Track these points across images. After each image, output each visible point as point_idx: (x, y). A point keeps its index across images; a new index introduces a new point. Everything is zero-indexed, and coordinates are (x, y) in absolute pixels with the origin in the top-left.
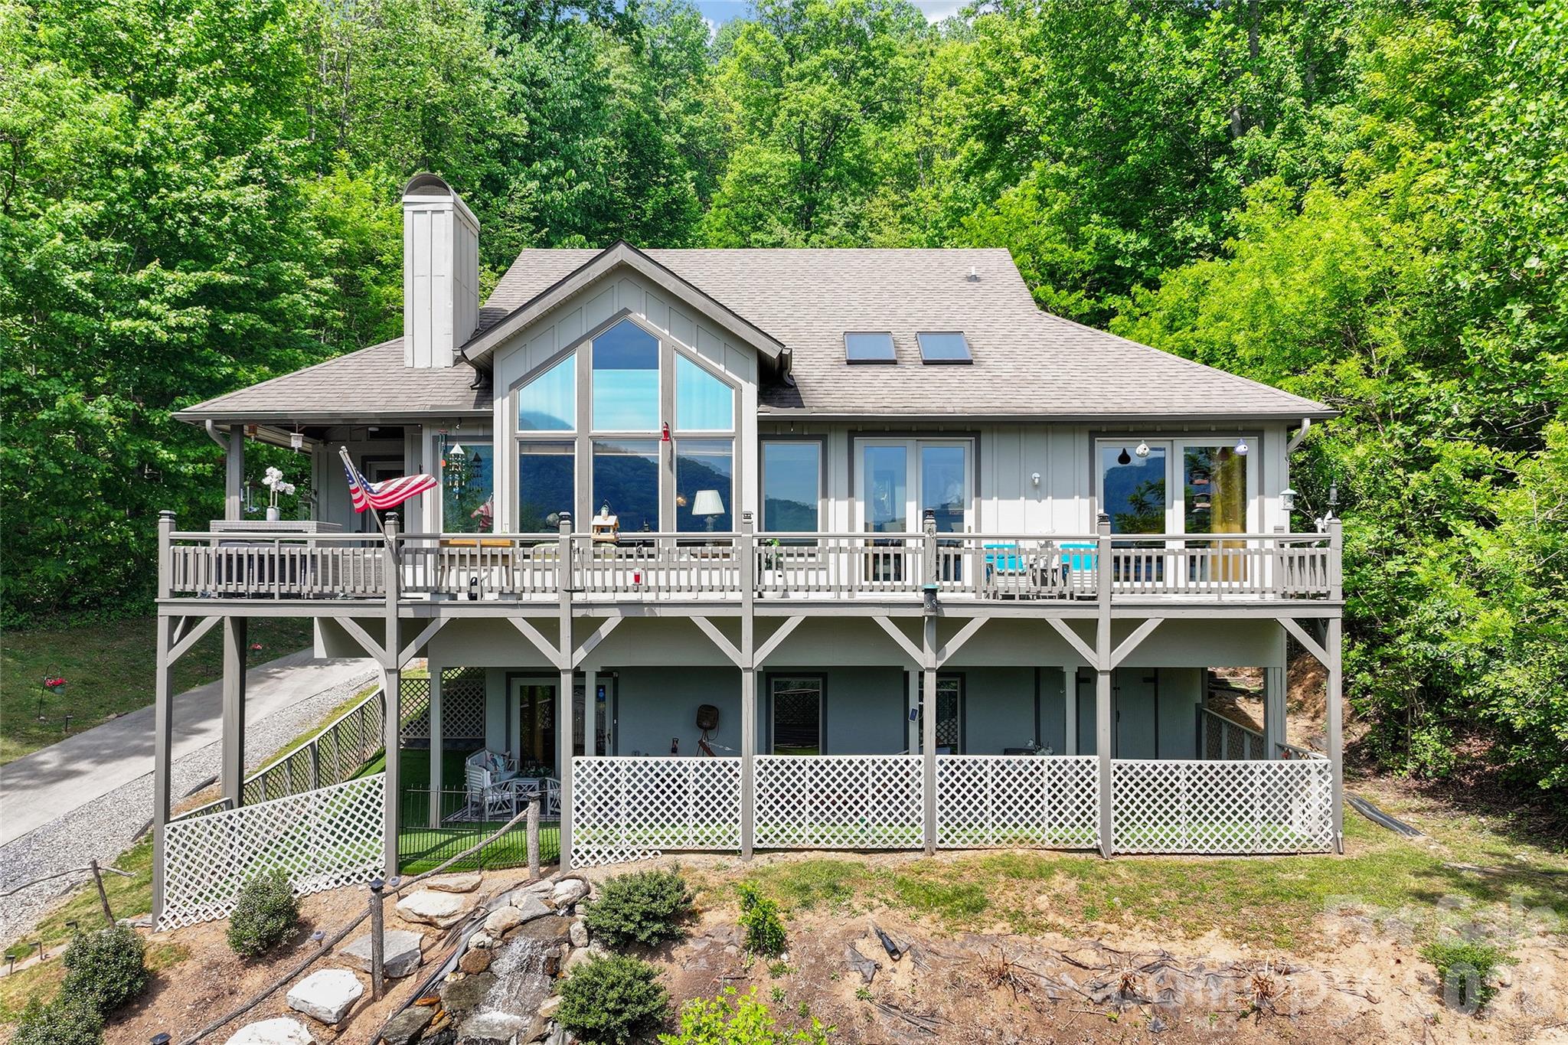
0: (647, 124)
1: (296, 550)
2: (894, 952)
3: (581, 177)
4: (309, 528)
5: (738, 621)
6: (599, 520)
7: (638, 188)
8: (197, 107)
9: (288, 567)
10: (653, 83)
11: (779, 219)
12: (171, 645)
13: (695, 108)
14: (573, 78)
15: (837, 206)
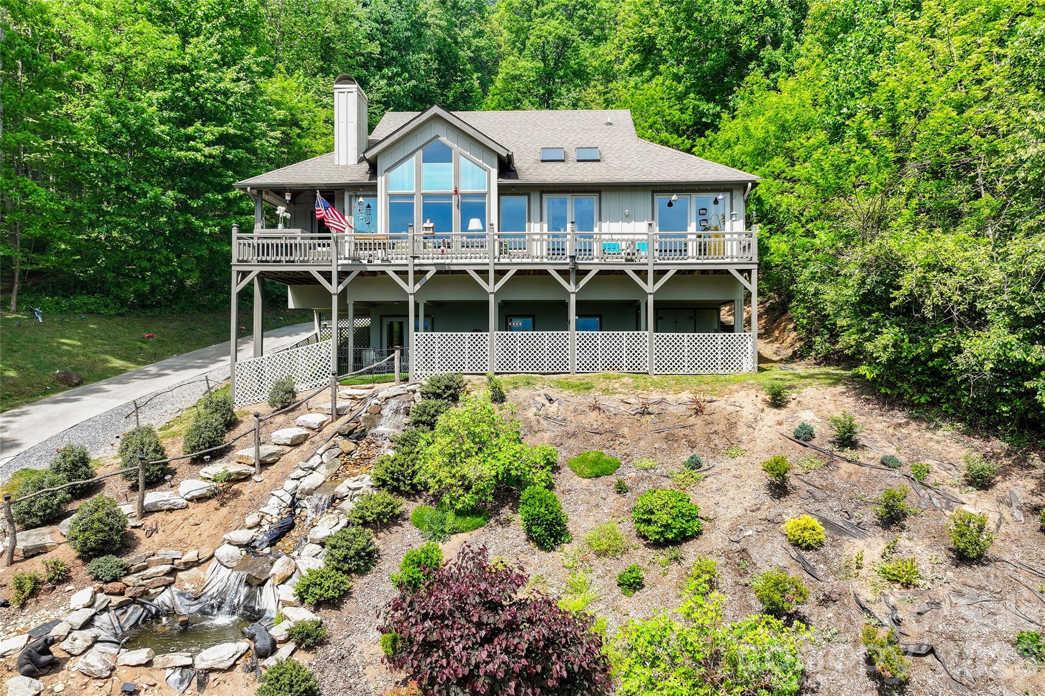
0: (450, 45)
1: (292, 241)
2: (550, 400)
3: (411, 78)
4: (297, 232)
5: (487, 272)
6: (426, 225)
7: (444, 83)
8: (213, 41)
9: (289, 249)
10: (454, 19)
11: (530, 101)
12: (237, 284)
13: (479, 34)
14: (406, 19)
15: (565, 93)
